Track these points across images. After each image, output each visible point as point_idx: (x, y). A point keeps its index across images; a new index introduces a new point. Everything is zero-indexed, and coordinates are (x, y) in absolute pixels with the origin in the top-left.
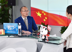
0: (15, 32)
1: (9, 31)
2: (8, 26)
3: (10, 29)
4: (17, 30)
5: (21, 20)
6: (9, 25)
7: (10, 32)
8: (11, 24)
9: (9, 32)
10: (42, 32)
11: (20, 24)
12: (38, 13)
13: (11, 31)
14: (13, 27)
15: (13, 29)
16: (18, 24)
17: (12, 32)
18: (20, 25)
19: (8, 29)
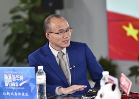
0: (27, 94)
1: (11, 91)
2: (6, 77)
3: (13, 85)
4: (32, 89)
5: (46, 56)
6: (8, 74)
7: (12, 94)
8: (14, 70)
9: (8, 93)
10: (101, 96)
11: (41, 68)
12: (128, 26)
13: (14, 91)
14: (22, 78)
15: (22, 86)
16: (36, 70)
17: (19, 94)
18: (40, 73)
19: (7, 85)
